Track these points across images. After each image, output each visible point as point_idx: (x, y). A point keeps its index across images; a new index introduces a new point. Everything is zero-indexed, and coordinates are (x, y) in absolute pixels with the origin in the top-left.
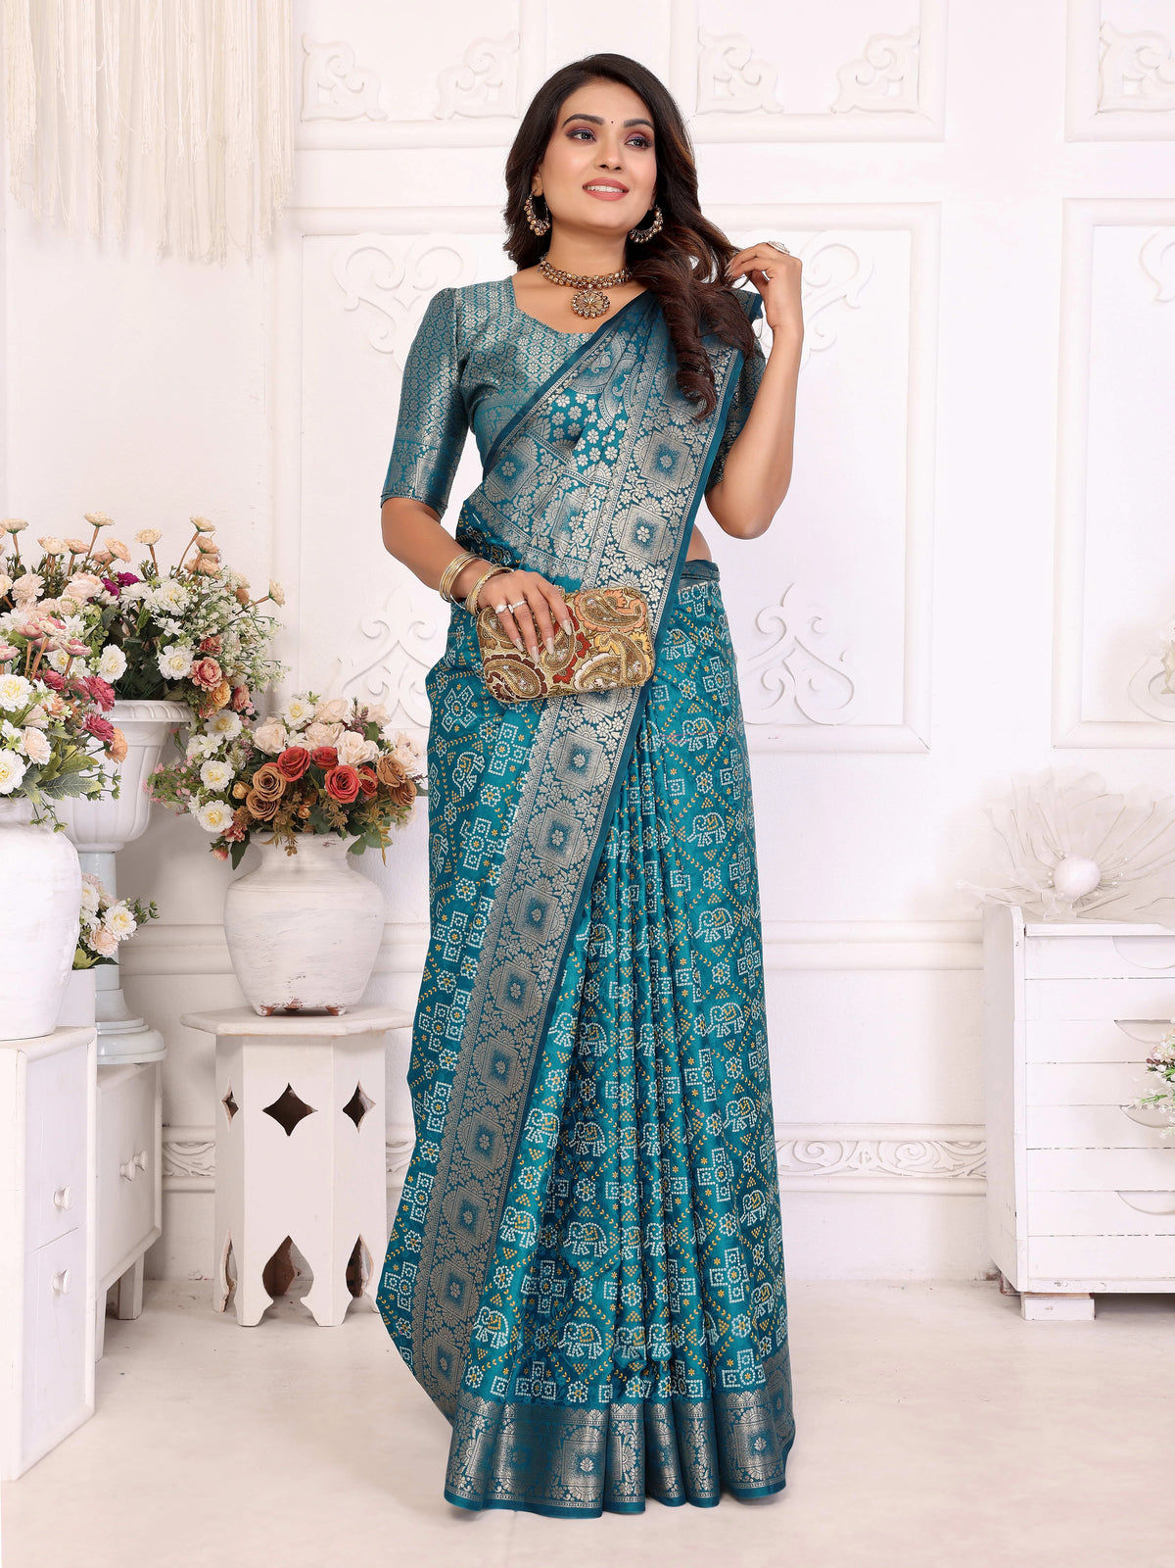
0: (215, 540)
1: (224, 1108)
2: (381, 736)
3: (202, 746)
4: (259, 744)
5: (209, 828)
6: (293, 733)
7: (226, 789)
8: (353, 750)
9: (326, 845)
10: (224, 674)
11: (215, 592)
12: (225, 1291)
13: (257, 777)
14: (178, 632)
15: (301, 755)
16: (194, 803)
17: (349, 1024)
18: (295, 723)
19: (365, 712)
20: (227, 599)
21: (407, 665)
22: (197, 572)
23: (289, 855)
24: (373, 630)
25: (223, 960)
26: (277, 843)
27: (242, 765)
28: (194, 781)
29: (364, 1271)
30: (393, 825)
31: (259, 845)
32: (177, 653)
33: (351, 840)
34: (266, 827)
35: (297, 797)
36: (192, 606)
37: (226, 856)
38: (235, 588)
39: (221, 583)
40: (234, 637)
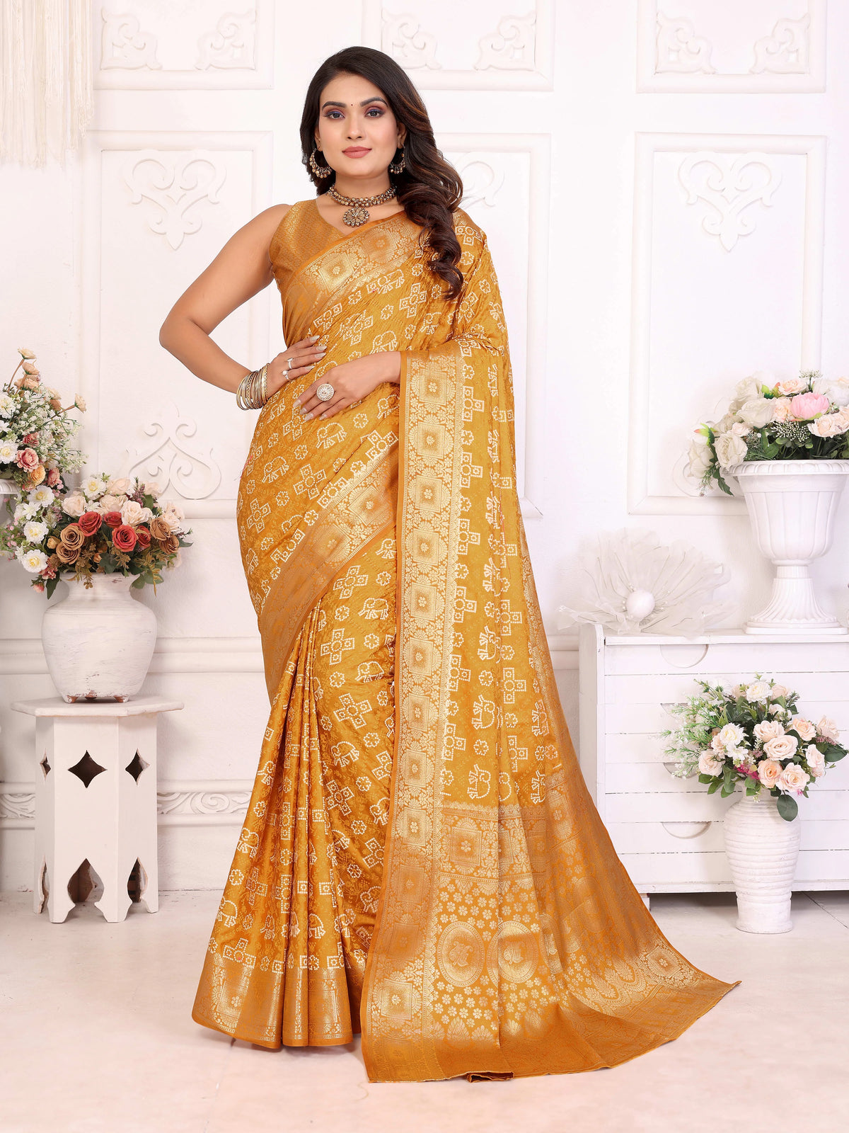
0: (37, 365)
1: (41, 769)
2: (155, 505)
3: (25, 511)
4: (66, 510)
5: (30, 570)
6: (90, 502)
7: (42, 542)
8: (133, 514)
9: (114, 581)
10: (40, 460)
11: (35, 402)
12: (42, 899)
13: (64, 533)
14: (7, 430)
15: (95, 518)
16: (19, 551)
17: (129, 708)
18: (92, 495)
19: (143, 487)
20: (43, 407)
21: (176, 455)
22: (24, 388)
23: (87, 588)
24: (152, 430)
25: (41, 664)
26: (78, 580)
27: (54, 525)
28: (20, 536)
29: (142, 883)
30: (164, 567)
31: (67, 582)
32: (6, 445)
33: (132, 578)
34: (70, 568)
35: (92, 547)
36: (18, 412)
37: (43, 589)
38: (49, 399)
39: (39, 395)
40: (48, 434)
